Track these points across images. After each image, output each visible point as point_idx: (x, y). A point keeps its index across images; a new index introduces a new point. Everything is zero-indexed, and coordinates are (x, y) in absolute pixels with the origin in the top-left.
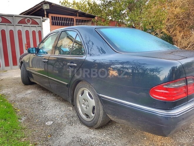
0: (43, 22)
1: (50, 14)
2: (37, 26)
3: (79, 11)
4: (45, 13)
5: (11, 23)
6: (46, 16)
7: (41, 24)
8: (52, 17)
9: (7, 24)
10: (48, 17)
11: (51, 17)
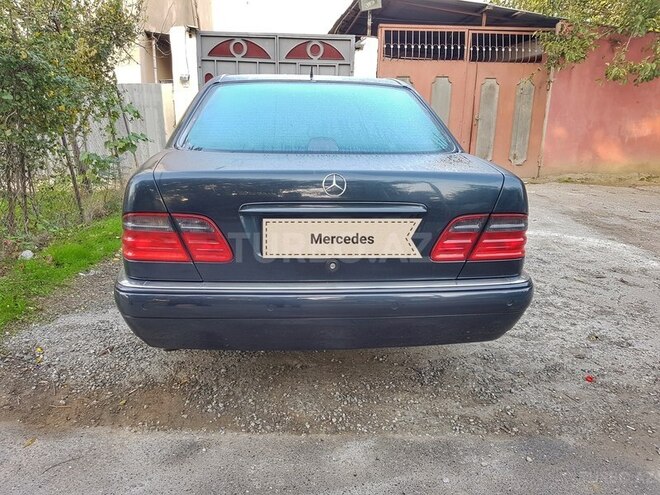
0: (357, 52)
1: (381, 25)
2: (336, 63)
3: (487, 8)
4: (369, 23)
5: (270, 58)
6: (369, 31)
7: (352, 57)
8: (387, 33)
9: (258, 60)
10: (374, 33)
11: (383, 32)
